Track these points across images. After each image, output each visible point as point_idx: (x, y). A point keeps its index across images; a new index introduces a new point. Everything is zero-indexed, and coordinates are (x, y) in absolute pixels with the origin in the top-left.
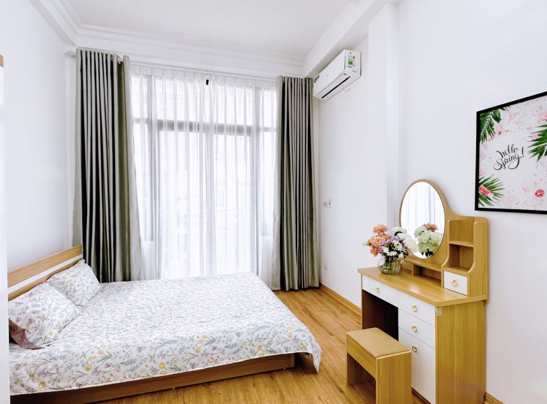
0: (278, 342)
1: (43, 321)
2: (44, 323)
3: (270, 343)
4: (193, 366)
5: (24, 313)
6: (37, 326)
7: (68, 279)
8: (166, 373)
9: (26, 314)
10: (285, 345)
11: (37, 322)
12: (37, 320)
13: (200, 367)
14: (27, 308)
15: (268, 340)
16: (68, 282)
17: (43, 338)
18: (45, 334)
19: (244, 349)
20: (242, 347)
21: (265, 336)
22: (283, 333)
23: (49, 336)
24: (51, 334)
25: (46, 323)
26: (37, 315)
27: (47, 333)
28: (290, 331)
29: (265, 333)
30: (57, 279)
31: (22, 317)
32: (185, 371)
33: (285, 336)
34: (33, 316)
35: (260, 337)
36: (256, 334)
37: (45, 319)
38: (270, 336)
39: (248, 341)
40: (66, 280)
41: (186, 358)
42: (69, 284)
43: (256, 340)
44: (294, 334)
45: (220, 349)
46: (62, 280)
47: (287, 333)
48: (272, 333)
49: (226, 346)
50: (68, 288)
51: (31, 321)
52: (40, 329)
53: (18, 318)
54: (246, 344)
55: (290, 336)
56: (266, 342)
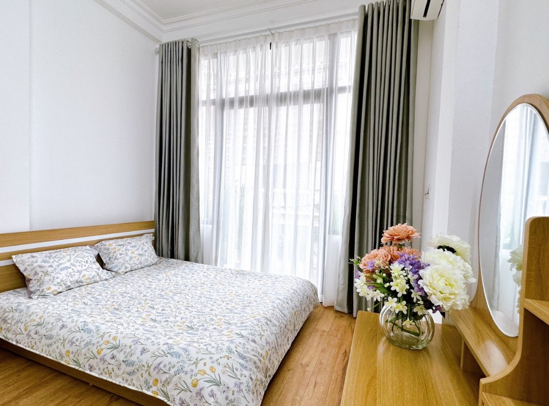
0: (176, 385)
1: (45, 276)
2: (45, 278)
3: (167, 382)
4: (91, 368)
5: (32, 265)
6: (39, 279)
7: (112, 247)
8: (69, 364)
9: (33, 267)
10: (182, 395)
11: (40, 275)
12: (41, 274)
13: (96, 373)
14: (36, 262)
15: (167, 375)
16: (112, 249)
17: (41, 290)
18: (43, 288)
19: (139, 374)
20: (138, 370)
21: (166, 369)
22: (189, 375)
23: (45, 290)
24: (49, 289)
25: (47, 278)
26: (42, 269)
27: (45, 287)
28: (199, 377)
29: (170, 363)
30: (104, 245)
31: (29, 268)
32: (83, 370)
33: (189, 382)
34: (38, 270)
35: (161, 366)
36: (159, 360)
37: (48, 274)
38: (172, 371)
39: (146, 365)
40: (111, 247)
41: (88, 355)
42: (112, 251)
43: (155, 368)
44: (202, 384)
45: (117, 361)
46: (108, 247)
47: (193, 377)
48: (176, 369)
49: (125, 360)
50: (112, 254)
51: (36, 274)
52: (41, 283)
53: (26, 268)
54: (143, 368)
55: (195, 386)
56: (164, 377)
